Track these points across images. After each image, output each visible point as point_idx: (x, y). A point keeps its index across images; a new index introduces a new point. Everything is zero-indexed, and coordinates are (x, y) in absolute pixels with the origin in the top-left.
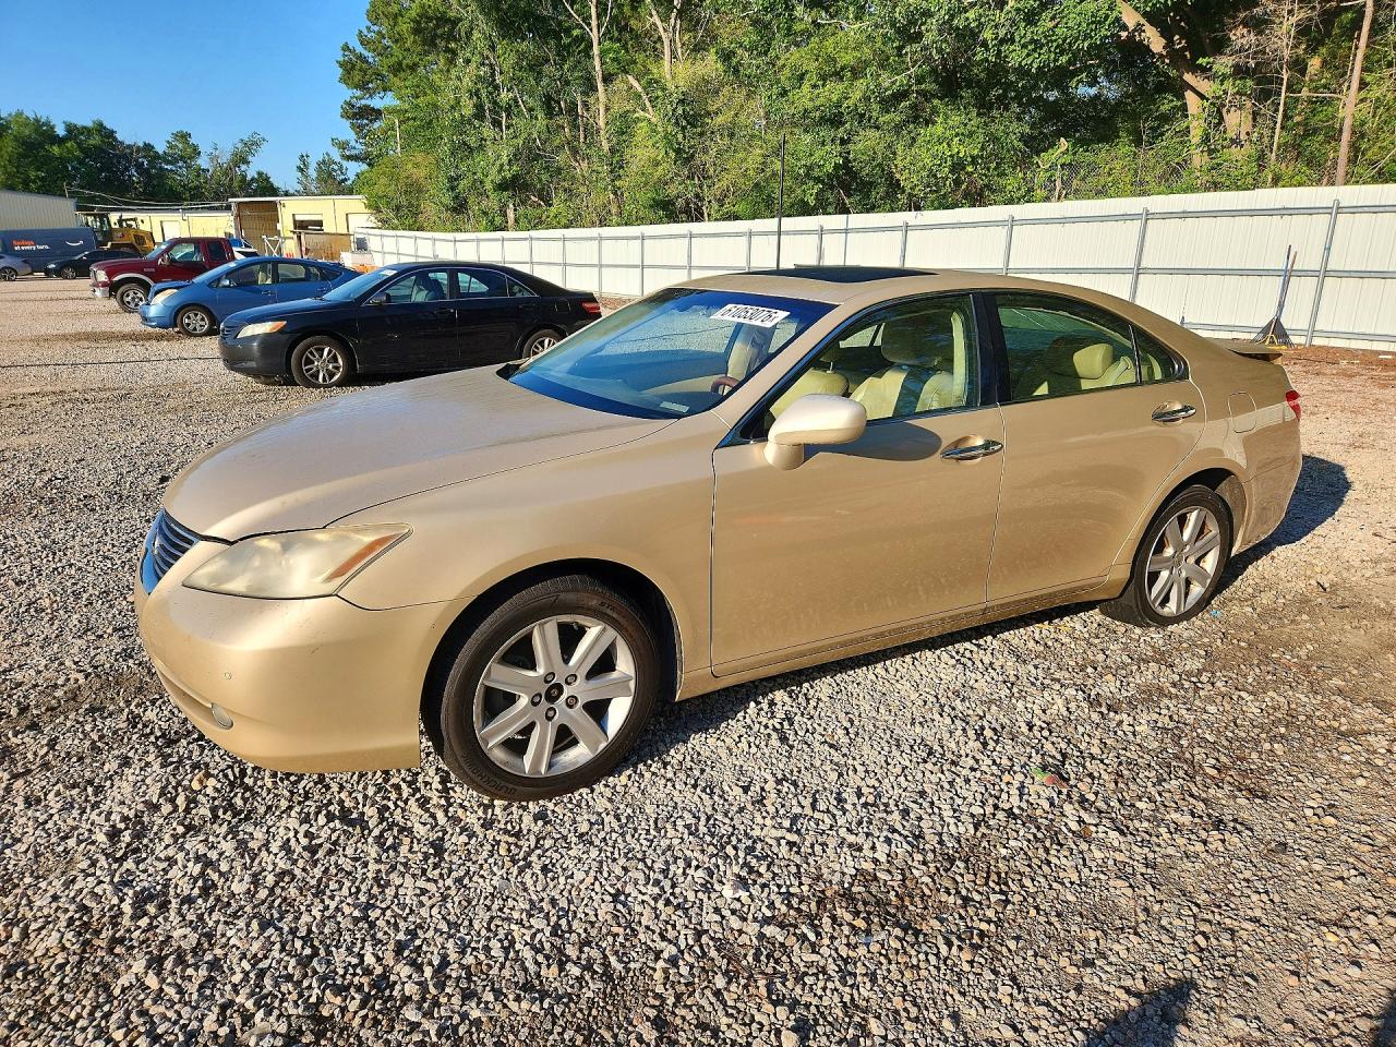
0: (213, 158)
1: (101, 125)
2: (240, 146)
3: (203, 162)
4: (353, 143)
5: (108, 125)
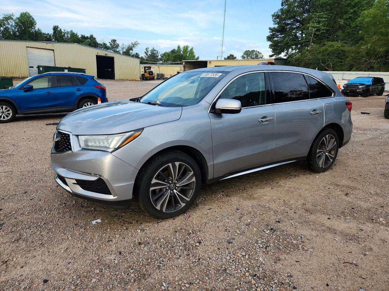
1: (92, 36)
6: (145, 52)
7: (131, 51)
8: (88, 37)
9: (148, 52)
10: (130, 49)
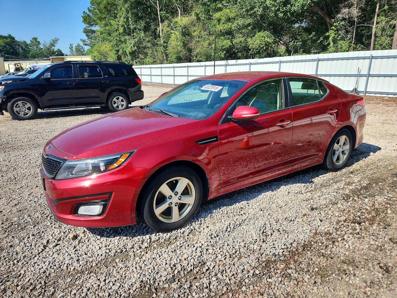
0: (44, 45)
1: (10, 35)
2: (52, 41)
3: (41, 46)
4: (87, 40)
5: (13, 36)
6: (70, 48)
7: (53, 47)
8: (5, 36)
9: (72, 47)
10: (53, 45)
